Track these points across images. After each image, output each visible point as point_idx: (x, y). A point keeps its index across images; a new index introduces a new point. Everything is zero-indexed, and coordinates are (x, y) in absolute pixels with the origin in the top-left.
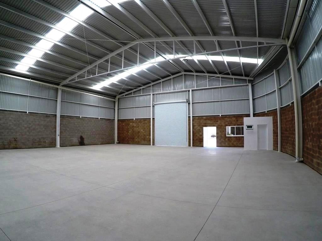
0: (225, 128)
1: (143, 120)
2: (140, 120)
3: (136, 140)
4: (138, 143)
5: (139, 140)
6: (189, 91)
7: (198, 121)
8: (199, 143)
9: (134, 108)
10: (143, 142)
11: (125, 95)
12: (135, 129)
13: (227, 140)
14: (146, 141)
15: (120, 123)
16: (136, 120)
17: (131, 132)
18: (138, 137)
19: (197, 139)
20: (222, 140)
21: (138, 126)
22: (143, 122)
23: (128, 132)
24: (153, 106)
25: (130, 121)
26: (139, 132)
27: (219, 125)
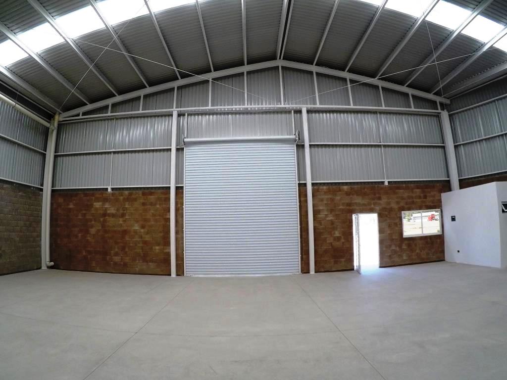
0: (398, 216)
1: (140, 192)
2: (130, 194)
3: (117, 259)
4: (123, 269)
5: (127, 259)
6: (299, 112)
7: (330, 196)
8: (332, 260)
9: (110, 153)
10: (140, 265)
11: (84, 114)
12: (111, 221)
13: (404, 247)
14: (152, 261)
15: (61, 200)
16: (117, 192)
17: (98, 231)
18: (123, 248)
19: (326, 251)
20: (393, 247)
21: (121, 211)
22: (142, 201)
23: (87, 232)
24: (180, 150)
25: (93, 195)
26: (125, 232)
27: (384, 209)
